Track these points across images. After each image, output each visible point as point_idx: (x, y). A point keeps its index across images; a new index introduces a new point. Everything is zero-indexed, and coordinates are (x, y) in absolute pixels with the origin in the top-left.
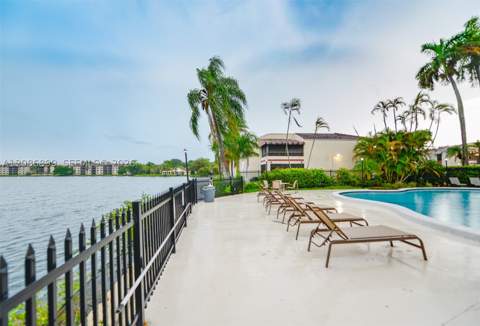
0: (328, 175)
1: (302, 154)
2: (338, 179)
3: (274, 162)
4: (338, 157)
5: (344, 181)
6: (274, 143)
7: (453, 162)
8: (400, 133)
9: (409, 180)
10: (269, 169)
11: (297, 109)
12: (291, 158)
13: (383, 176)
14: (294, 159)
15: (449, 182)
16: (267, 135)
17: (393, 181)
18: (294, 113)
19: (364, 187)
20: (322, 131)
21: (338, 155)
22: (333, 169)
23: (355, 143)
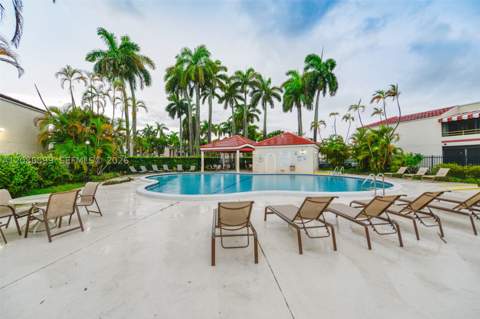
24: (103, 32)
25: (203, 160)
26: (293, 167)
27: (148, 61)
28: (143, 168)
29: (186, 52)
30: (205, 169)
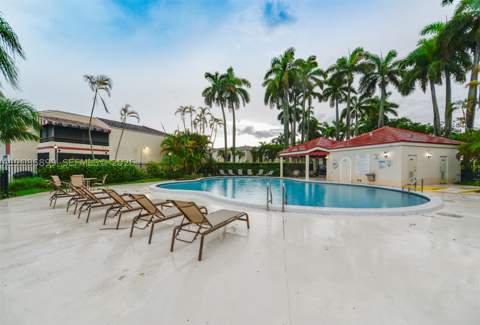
0: (138, 167)
1: (107, 144)
2: (149, 172)
3: (62, 151)
4: (147, 151)
5: (153, 174)
6: (65, 124)
7: (220, 160)
8: (194, 135)
9: (199, 172)
10: (52, 159)
11: (106, 89)
12: (95, 147)
13: (184, 169)
14: (98, 149)
15: (219, 172)
16: (49, 111)
17: (190, 174)
18: (102, 93)
19: (170, 178)
20: (130, 120)
21: (147, 148)
22: (143, 162)
23: (162, 138)
24: (208, 75)
25: (281, 166)
26: (372, 177)
27: (245, 82)
28: (230, 172)
29: (276, 62)
30: (284, 175)
